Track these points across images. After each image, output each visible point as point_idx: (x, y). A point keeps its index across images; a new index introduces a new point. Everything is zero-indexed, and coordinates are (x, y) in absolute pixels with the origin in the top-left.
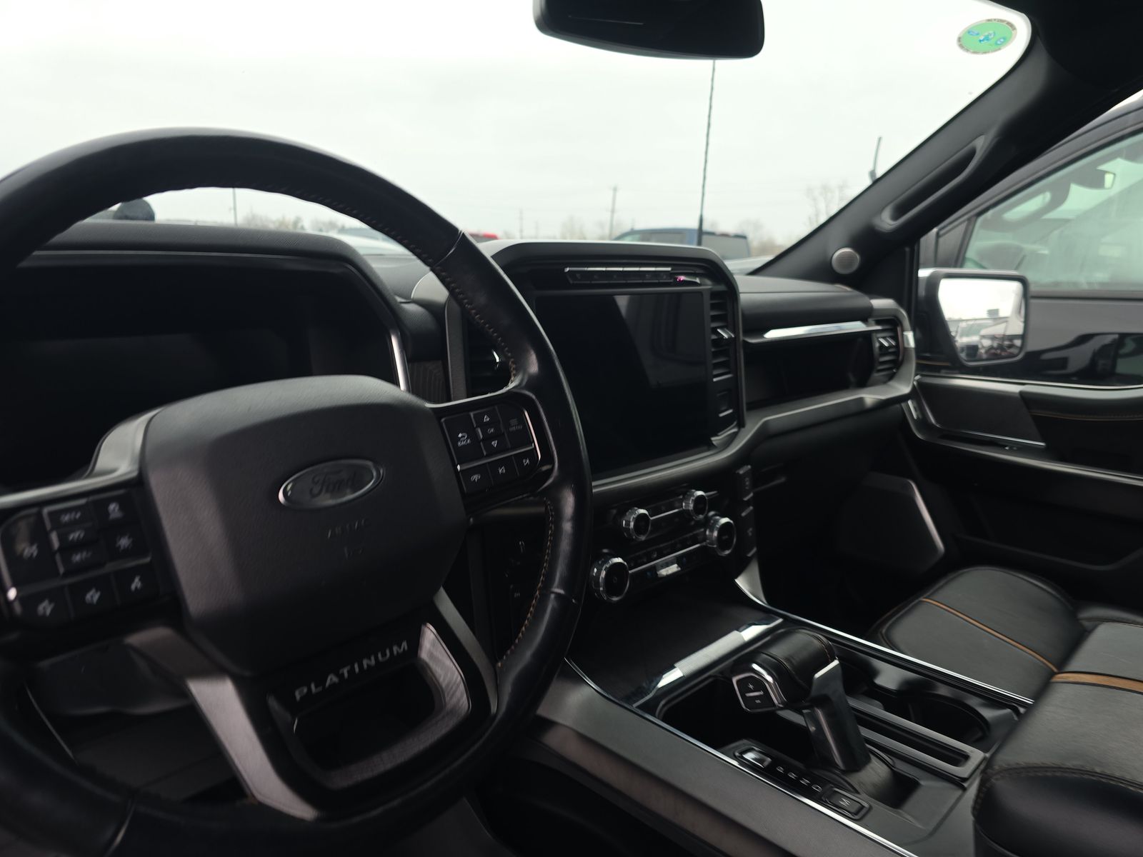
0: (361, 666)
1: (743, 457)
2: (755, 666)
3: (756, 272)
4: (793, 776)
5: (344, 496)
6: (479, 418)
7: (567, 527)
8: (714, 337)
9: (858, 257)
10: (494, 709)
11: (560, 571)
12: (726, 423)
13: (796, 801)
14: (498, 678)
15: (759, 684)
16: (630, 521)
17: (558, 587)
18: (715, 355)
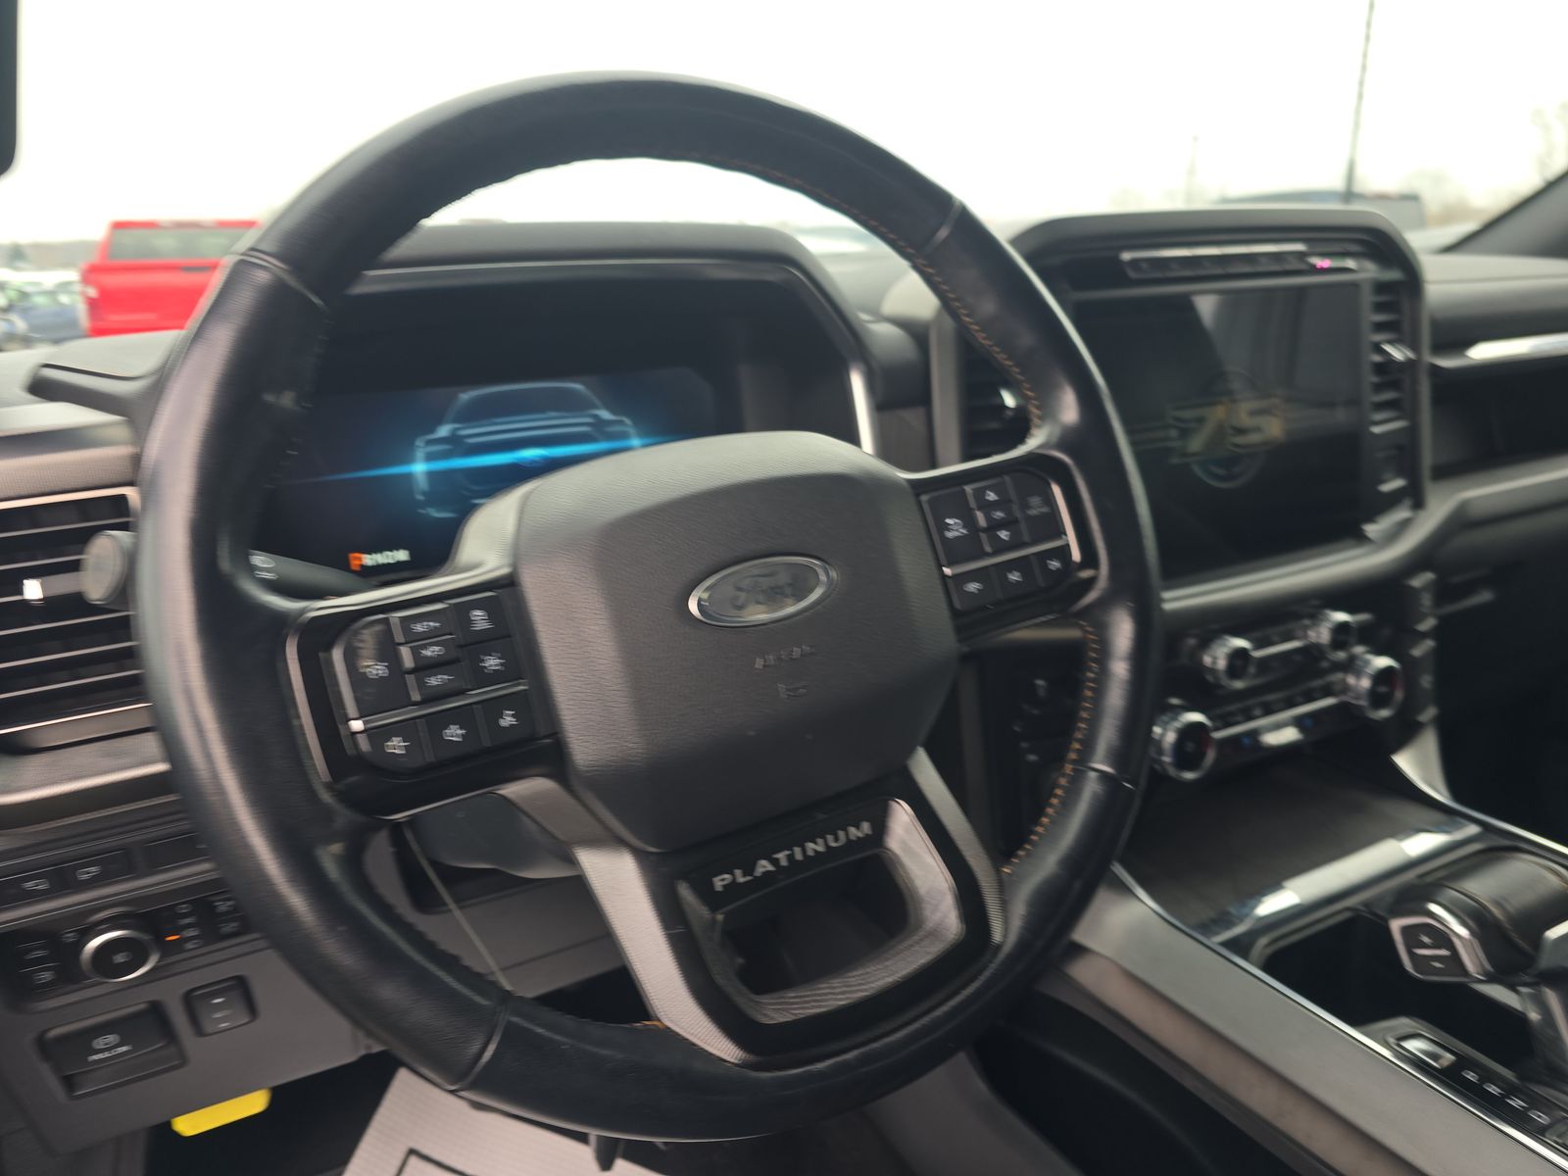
0: (804, 851)
1: (1421, 559)
2: (1434, 908)
3: (1450, 249)
4: (1493, 1089)
5: (782, 607)
6: (979, 494)
7: (1120, 669)
8: (1377, 358)
10: (997, 936)
11: (1108, 735)
12: (1392, 501)
13: (1500, 1134)
14: (1003, 888)
15: (1443, 938)
16: (1218, 656)
17: (1102, 763)
18: (1378, 388)
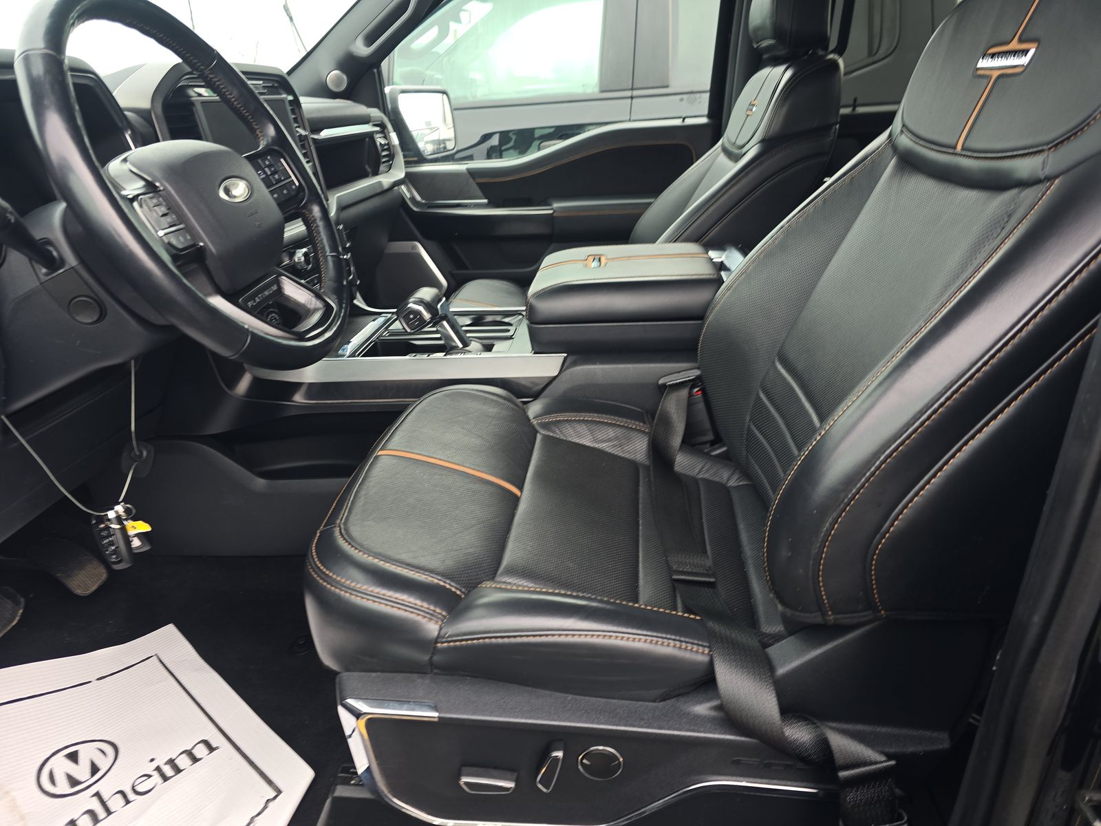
0: (264, 294)
2: (411, 305)
6: (263, 162)
8: (297, 134)
9: (345, 77)
15: (416, 313)
